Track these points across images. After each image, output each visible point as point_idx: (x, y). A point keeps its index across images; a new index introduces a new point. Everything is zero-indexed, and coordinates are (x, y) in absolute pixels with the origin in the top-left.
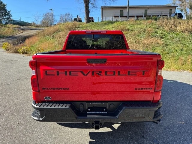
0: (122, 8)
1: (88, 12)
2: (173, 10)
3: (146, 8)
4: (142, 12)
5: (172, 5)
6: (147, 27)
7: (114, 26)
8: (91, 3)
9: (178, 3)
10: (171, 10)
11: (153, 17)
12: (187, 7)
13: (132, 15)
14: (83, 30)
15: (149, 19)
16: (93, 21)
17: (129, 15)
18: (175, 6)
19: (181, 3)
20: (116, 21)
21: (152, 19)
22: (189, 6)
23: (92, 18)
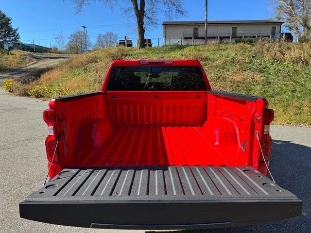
0: (196, 25)
1: (142, 31)
2: (277, 29)
3: (235, 25)
4: (228, 31)
5: (276, 20)
6: (237, 54)
7: (183, 53)
8: (148, 17)
9: (285, 17)
10: (274, 28)
11: (247, 39)
12: (298, 24)
13: (212, 36)
14: (134, 60)
15: (240, 42)
16: (150, 45)
17: (208, 36)
18: (280, 21)
19: (289, 17)
20: (188, 45)
21: (244, 42)
22: (302, 22)
23: (149, 41)
